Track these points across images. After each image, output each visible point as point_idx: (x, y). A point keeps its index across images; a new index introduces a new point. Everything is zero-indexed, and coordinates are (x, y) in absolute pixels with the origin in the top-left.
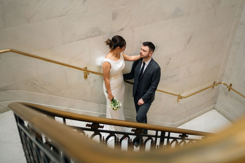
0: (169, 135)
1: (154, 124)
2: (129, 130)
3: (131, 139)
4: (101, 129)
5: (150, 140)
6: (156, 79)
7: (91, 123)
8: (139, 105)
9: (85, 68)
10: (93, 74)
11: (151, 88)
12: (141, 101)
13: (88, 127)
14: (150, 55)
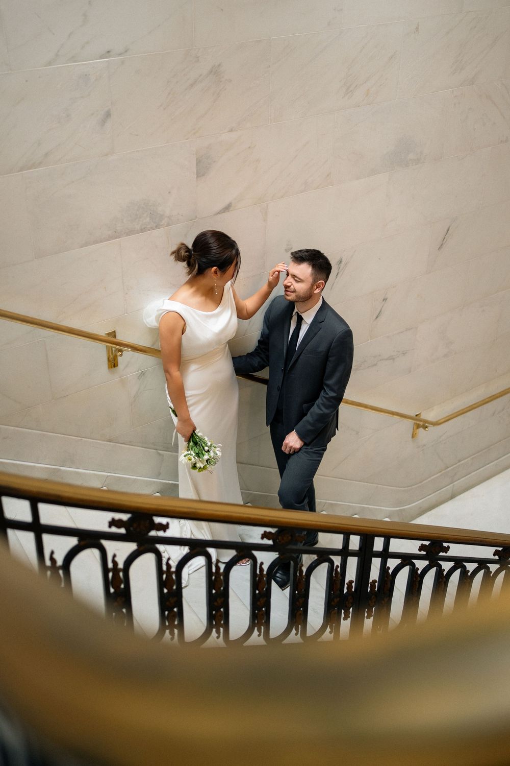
0: (387, 545)
1: (339, 512)
2: (254, 535)
3: (262, 563)
4: (161, 534)
5: (324, 567)
6: (341, 368)
7: (125, 517)
8: (287, 452)
9: (109, 334)
10: (137, 355)
11: (324, 397)
12: (293, 441)
13: (114, 530)
14: (317, 291)
